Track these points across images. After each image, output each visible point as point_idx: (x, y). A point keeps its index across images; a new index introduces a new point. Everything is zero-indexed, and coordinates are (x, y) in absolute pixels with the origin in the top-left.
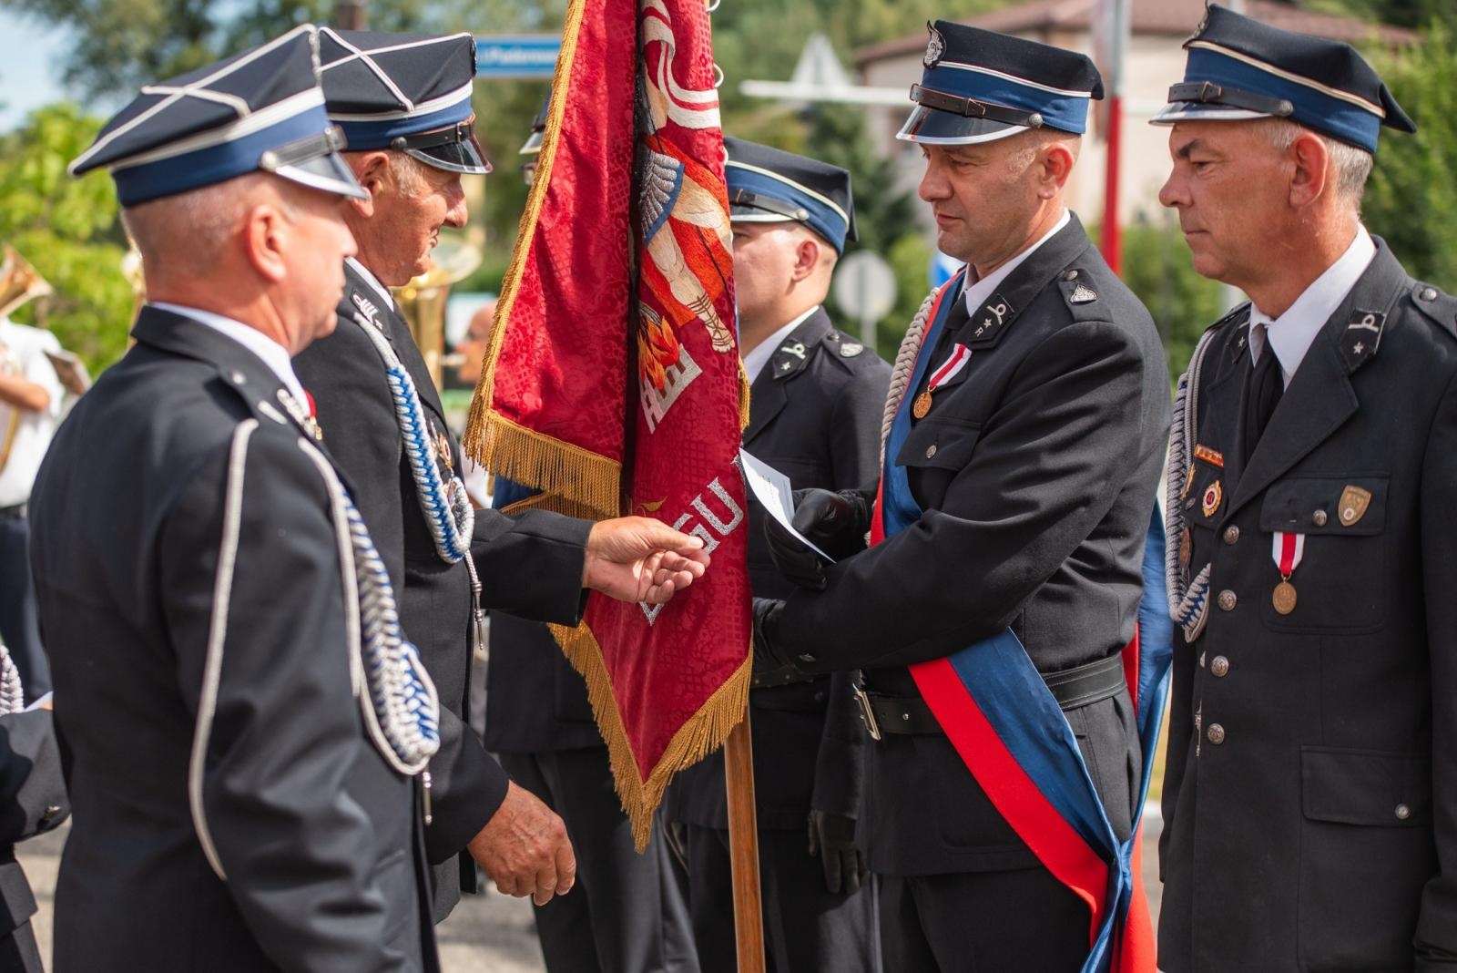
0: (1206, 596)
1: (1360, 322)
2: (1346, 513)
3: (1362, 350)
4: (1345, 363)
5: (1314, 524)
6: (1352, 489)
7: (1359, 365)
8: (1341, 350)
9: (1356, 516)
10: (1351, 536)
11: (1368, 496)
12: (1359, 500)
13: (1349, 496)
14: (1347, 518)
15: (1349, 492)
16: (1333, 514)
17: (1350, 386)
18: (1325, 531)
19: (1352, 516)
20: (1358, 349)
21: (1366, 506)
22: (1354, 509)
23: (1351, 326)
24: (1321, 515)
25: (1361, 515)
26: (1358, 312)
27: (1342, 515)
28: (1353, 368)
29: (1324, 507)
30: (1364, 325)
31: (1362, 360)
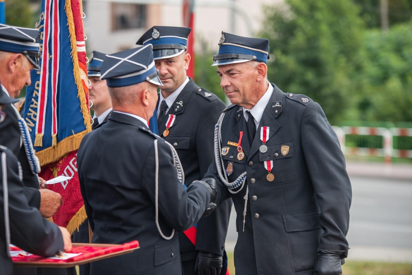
0: (245, 179)
1: (275, 105)
2: (283, 152)
3: (278, 112)
4: (274, 116)
5: (275, 157)
6: (283, 146)
7: (278, 116)
8: (272, 113)
9: (287, 153)
10: (286, 158)
11: (289, 147)
12: (286, 149)
13: (283, 148)
14: (284, 154)
15: (283, 147)
16: (280, 153)
17: (276, 122)
18: (278, 158)
19: (285, 153)
20: (276, 111)
21: (289, 150)
22: (286, 151)
23: (273, 106)
24: (277, 154)
25: (288, 152)
26: (274, 102)
27: (283, 153)
28: (276, 117)
29: (277, 152)
30: (276, 105)
31: (278, 114)
